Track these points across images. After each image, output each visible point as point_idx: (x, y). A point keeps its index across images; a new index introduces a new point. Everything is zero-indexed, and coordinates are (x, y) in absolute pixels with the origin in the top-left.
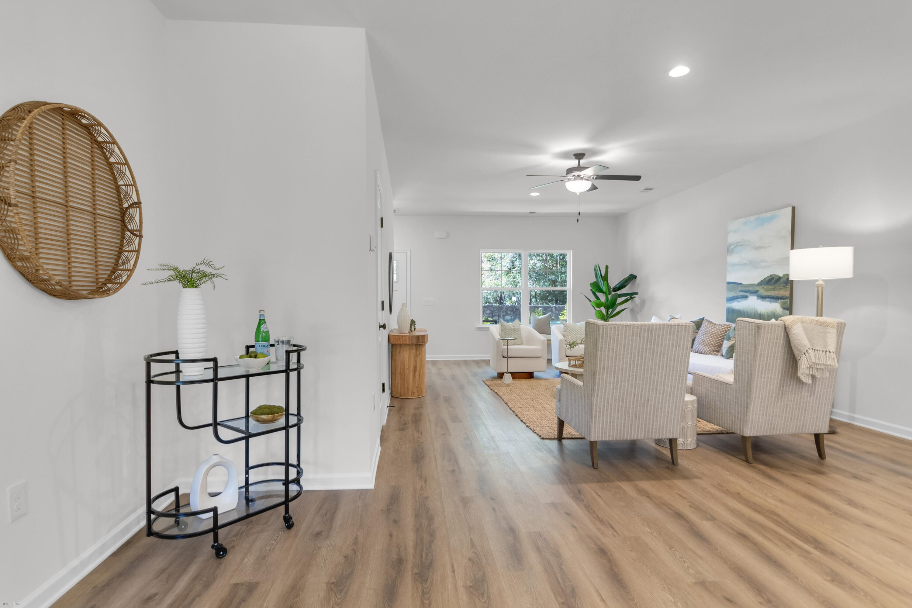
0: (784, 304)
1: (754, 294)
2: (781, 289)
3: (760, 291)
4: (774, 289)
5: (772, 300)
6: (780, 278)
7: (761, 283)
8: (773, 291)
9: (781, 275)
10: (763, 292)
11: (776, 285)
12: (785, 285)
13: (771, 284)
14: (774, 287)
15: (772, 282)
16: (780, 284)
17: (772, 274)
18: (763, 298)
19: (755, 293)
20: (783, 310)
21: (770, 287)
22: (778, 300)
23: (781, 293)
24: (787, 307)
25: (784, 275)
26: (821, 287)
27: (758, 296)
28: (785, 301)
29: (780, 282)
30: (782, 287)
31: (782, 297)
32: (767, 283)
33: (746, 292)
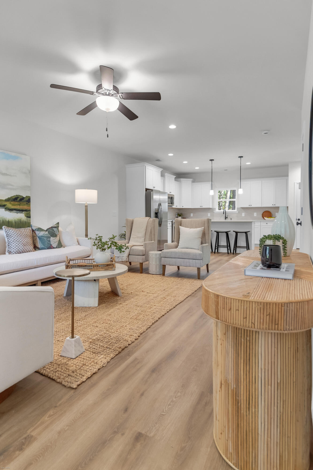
0: (27, 214)
1: (2, 207)
2: (25, 205)
3: (7, 205)
4: (19, 205)
5: (18, 211)
7: (8, 200)
8: (19, 206)
9: (24, 196)
10: (9, 205)
11: (21, 202)
12: (27, 203)
13: (16, 201)
14: (19, 203)
15: (18, 199)
17: (17, 195)
18: (11, 210)
20: (27, 218)
21: (16, 203)
22: (23, 212)
23: (25, 207)
24: (29, 216)
25: (26, 196)
26: (86, 207)
27: (5, 208)
28: (27, 212)
29: (24, 200)
30: (25, 204)
31: (26, 210)
32: (14, 200)
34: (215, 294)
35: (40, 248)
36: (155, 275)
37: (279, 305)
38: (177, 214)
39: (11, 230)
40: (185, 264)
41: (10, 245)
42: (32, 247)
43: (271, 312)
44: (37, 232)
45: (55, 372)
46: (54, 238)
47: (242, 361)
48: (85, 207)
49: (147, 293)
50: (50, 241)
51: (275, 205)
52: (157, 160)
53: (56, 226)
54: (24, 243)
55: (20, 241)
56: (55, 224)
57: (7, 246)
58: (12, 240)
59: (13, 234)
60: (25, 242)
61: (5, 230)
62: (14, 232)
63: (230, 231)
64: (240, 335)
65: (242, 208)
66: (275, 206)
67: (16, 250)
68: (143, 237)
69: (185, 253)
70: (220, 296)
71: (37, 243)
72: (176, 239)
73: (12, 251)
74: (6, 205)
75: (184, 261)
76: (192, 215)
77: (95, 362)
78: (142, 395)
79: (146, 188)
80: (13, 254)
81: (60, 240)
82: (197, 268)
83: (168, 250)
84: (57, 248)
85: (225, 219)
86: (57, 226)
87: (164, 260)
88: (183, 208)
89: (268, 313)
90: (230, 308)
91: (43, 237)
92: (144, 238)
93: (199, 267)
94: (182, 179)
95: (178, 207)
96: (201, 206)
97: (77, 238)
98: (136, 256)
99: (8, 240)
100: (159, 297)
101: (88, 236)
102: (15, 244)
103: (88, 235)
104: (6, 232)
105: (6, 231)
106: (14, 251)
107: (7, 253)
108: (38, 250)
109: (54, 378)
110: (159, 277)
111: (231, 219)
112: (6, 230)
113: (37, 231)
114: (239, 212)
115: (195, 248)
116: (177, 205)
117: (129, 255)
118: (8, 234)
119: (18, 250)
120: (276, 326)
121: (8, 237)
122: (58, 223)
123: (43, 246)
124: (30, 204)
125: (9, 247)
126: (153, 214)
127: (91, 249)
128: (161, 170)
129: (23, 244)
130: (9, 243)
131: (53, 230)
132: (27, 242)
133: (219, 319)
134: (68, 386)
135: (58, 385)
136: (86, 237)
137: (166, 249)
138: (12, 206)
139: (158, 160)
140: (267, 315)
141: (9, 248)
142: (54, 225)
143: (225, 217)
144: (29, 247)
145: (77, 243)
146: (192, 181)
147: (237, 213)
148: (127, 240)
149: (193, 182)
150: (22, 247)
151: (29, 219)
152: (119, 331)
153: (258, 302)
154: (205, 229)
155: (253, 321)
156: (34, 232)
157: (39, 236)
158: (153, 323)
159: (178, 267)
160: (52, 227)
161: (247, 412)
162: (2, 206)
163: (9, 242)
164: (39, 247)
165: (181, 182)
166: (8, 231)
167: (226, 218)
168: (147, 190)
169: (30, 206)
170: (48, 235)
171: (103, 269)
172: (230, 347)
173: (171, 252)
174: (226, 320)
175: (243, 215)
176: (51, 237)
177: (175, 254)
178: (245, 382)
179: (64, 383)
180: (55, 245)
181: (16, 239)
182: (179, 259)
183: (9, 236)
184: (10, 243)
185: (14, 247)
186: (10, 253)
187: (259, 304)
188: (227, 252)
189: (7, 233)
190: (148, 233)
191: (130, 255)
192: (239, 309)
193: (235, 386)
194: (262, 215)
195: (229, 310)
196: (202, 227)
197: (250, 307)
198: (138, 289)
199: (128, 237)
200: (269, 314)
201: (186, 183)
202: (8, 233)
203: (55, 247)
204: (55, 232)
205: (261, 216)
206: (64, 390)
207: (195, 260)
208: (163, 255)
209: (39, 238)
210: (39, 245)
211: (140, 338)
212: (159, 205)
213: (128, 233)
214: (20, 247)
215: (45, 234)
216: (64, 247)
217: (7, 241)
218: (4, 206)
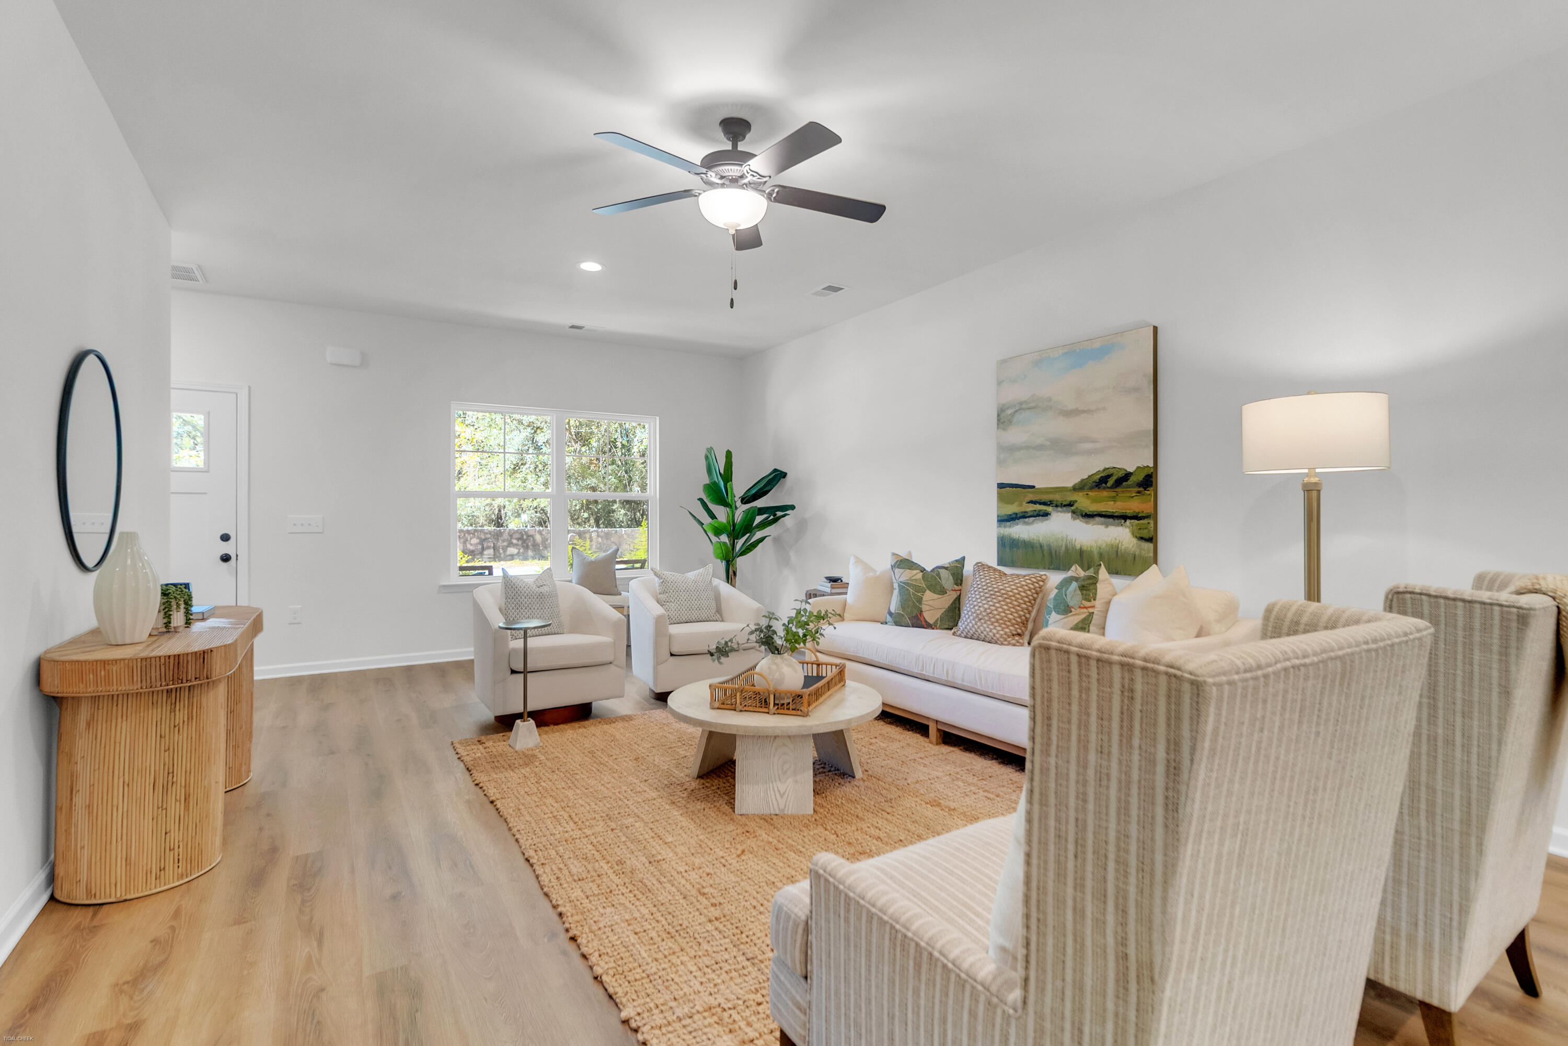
0: (1140, 529)
1: (1065, 508)
2: (1132, 497)
3: (1079, 501)
4: (1114, 499)
5: (1111, 520)
6: (1126, 475)
7: (1080, 487)
8: (1112, 503)
9: (1131, 470)
10: (1084, 502)
11: (1119, 489)
12: (1141, 489)
13: (1104, 488)
14: (1114, 494)
15: (1111, 482)
16: (1129, 487)
17: (1109, 467)
18: (1088, 516)
19: (1067, 505)
21: (1105, 494)
23: (1132, 506)
24: (1151, 536)
25: (1138, 467)
26: (1313, 490)
27: (1073, 512)
28: (1141, 519)
29: (1129, 483)
30: (1134, 495)
31: (1135, 514)
32: (1097, 486)
33: (1044, 504)
74: (1076, 501)
124: (1155, 494)
138: (1091, 503)
151: (1150, 545)
162: (1065, 506)
169: (1155, 500)
218: (1070, 505)
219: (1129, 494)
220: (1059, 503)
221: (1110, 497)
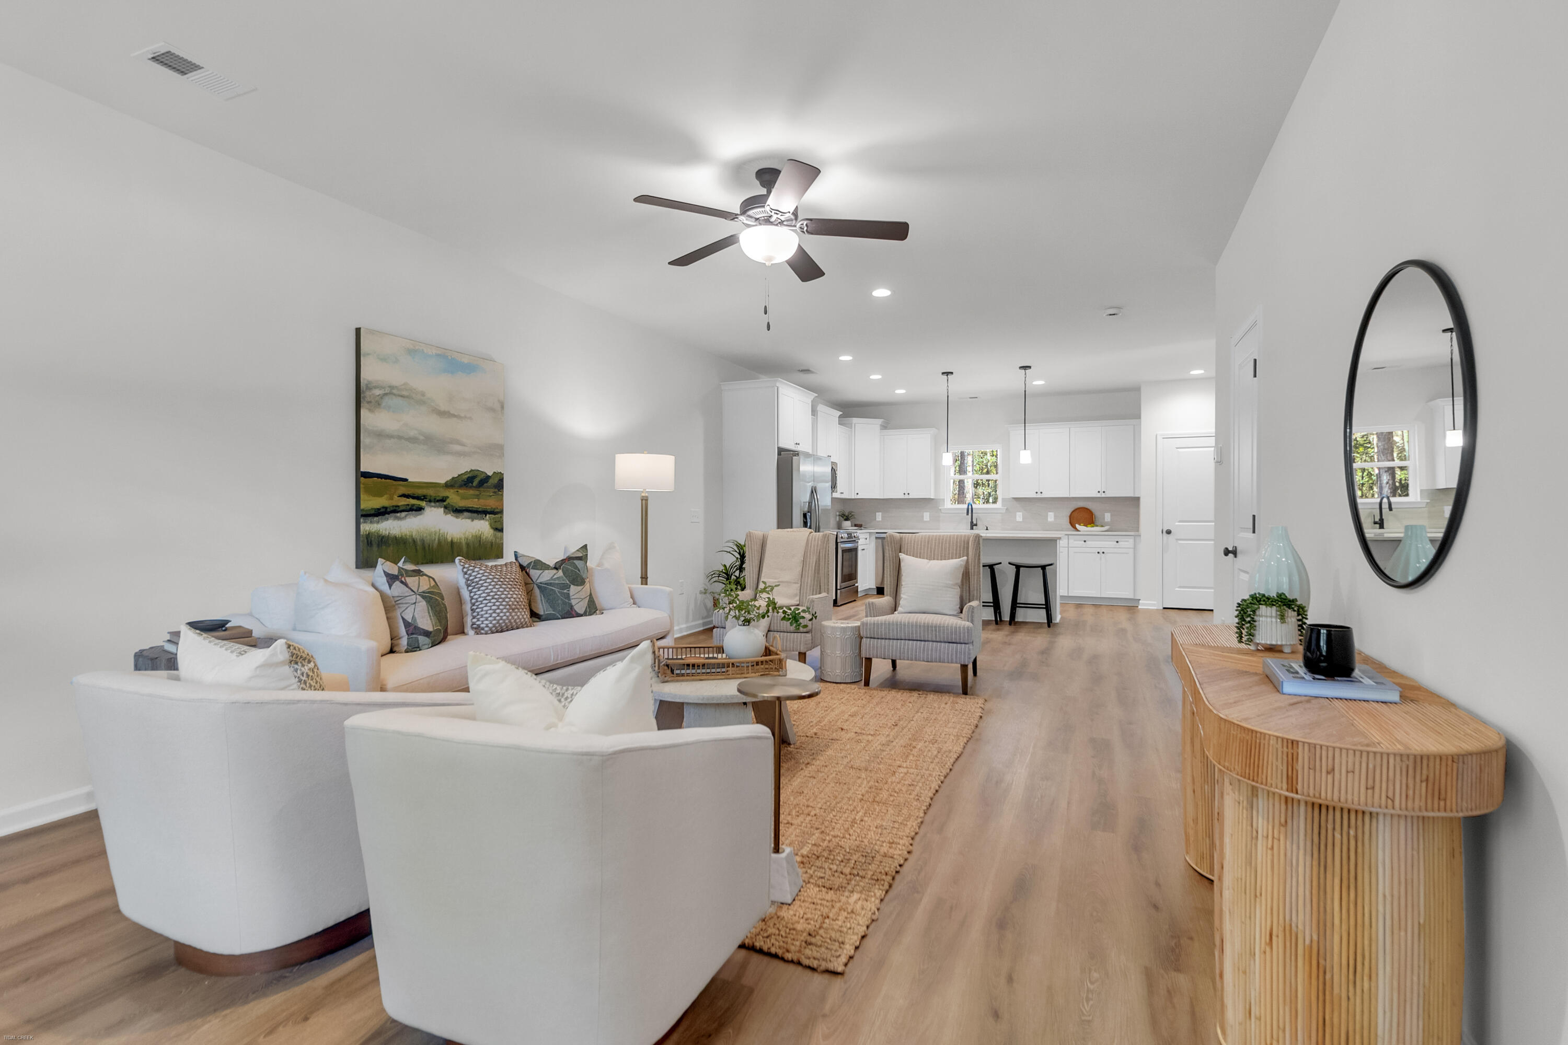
0: (496, 522)
1: (438, 504)
2: (491, 496)
3: (450, 497)
4: (478, 497)
5: (475, 515)
6: (488, 478)
7: (450, 485)
8: (477, 500)
9: (490, 474)
10: (454, 498)
11: (481, 489)
12: (496, 490)
13: (471, 487)
14: (477, 493)
15: (475, 484)
16: (488, 487)
17: (473, 469)
18: (458, 511)
19: (440, 500)
20: (495, 532)
21: (471, 492)
22: (486, 516)
23: (490, 503)
24: (499, 527)
25: (494, 472)
26: (645, 500)
27: (446, 507)
28: (495, 514)
29: (489, 484)
30: (492, 494)
31: (492, 510)
32: (465, 485)
33: (418, 498)
34: (1285, 738)
35: (542, 616)
36: (843, 685)
37: (1447, 759)
38: (838, 514)
39: (476, 569)
40: (928, 655)
41: (478, 610)
42: (527, 615)
43: (1431, 776)
44: (534, 573)
45: (767, 937)
46: (582, 587)
47: (1337, 881)
48: (642, 500)
49: (856, 733)
50: (568, 596)
51: (1104, 492)
52: (802, 371)
53: (580, 555)
54: (510, 603)
55: (501, 598)
56: (578, 550)
57: (470, 612)
58: (482, 595)
59: (483, 578)
60: (512, 600)
61: (462, 567)
62: (486, 574)
63: (1000, 563)
64: (1330, 827)
65: (1016, 499)
66: (1103, 495)
67: (494, 622)
68: (795, 583)
69: (928, 627)
70: (1300, 744)
71: (536, 602)
72: (891, 588)
73: (482, 626)
74: (448, 497)
75: (924, 648)
76: (879, 516)
77: (849, 911)
78: (1010, 980)
79: (778, 448)
80: (486, 634)
81: (591, 594)
82: (959, 665)
83: (876, 618)
84: (585, 614)
85: (972, 528)
86: (583, 554)
87: (870, 644)
88: (858, 497)
89: (1424, 777)
90: (1330, 767)
91: (551, 584)
92: (799, 585)
93: (966, 664)
94: (855, 420)
95: (846, 496)
96: (906, 494)
97: (630, 586)
98: (789, 634)
99: (470, 597)
100: (894, 743)
101: (648, 579)
102: (491, 606)
103: (648, 576)
104: (466, 573)
105: (465, 570)
106: (487, 626)
107: (471, 632)
108: (538, 620)
109: (773, 950)
110: (858, 691)
111: (987, 529)
112: (464, 568)
113: (533, 568)
114: (1007, 509)
115: (945, 612)
116: (845, 491)
117: (769, 631)
118: (471, 578)
119: (498, 623)
120: (1442, 803)
121: (470, 588)
122: (585, 547)
123: (551, 609)
124: (502, 495)
125: (475, 614)
126: (797, 518)
127: (670, 617)
128: (813, 397)
129: (510, 605)
130: (474, 605)
131: (576, 567)
132: (518, 600)
133: (1299, 792)
134: (823, 967)
135: (792, 967)
136: (642, 584)
137: (871, 616)
138: (461, 500)
139: (807, 371)
140: (1421, 781)
141: (474, 617)
142: (575, 552)
143: (972, 522)
144: (523, 613)
145: (631, 600)
146: (881, 425)
147: (1004, 511)
148: (750, 589)
149: (884, 427)
150: (508, 614)
151: (499, 534)
152: (851, 832)
153: (1401, 755)
154: (967, 561)
155: (1390, 795)
156: (526, 572)
157: (541, 583)
158: (924, 810)
159: (894, 663)
160: (570, 559)
161: (1348, 991)
162: (438, 501)
163: (473, 601)
164: (541, 612)
165: (851, 428)
166: (469, 572)
167: (974, 527)
168: (781, 451)
169: (501, 500)
170: (563, 580)
171: (757, 674)
172: (1301, 852)
173: (889, 624)
174: (1320, 795)
175: (1019, 517)
176: (572, 586)
177: (901, 628)
178: (1344, 927)
179: (806, 962)
180: (580, 607)
181: (492, 594)
182: (911, 642)
183: (473, 584)
184: (477, 604)
185: (488, 614)
186: (478, 630)
187: (1405, 759)
188: (994, 619)
189: (466, 576)
190: (809, 570)
191: (772, 633)
192: (1354, 768)
193: (1315, 937)
194: (1068, 518)
195: (1328, 773)
196: (963, 556)
197: (1381, 765)
198: (824, 723)
199: (753, 581)
200: (1427, 780)
201: (866, 428)
202: (470, 575)
203: (581, 612)
204: (579, 571)
205: (1066, 521)
206: (818, 979)
207: (955, 645)
208: (866, 632)
209: (539, 587)
210: (541, 608)
211: (917, 849)
212: (812, 492)
213: (753, 573)
214: (501, 615)
215: (555, 577)
216: (602, 613)
217: (468, 599)
218: (443, 500)
219: (488, 494)
220: (432, 498)
221: (474, 495)
